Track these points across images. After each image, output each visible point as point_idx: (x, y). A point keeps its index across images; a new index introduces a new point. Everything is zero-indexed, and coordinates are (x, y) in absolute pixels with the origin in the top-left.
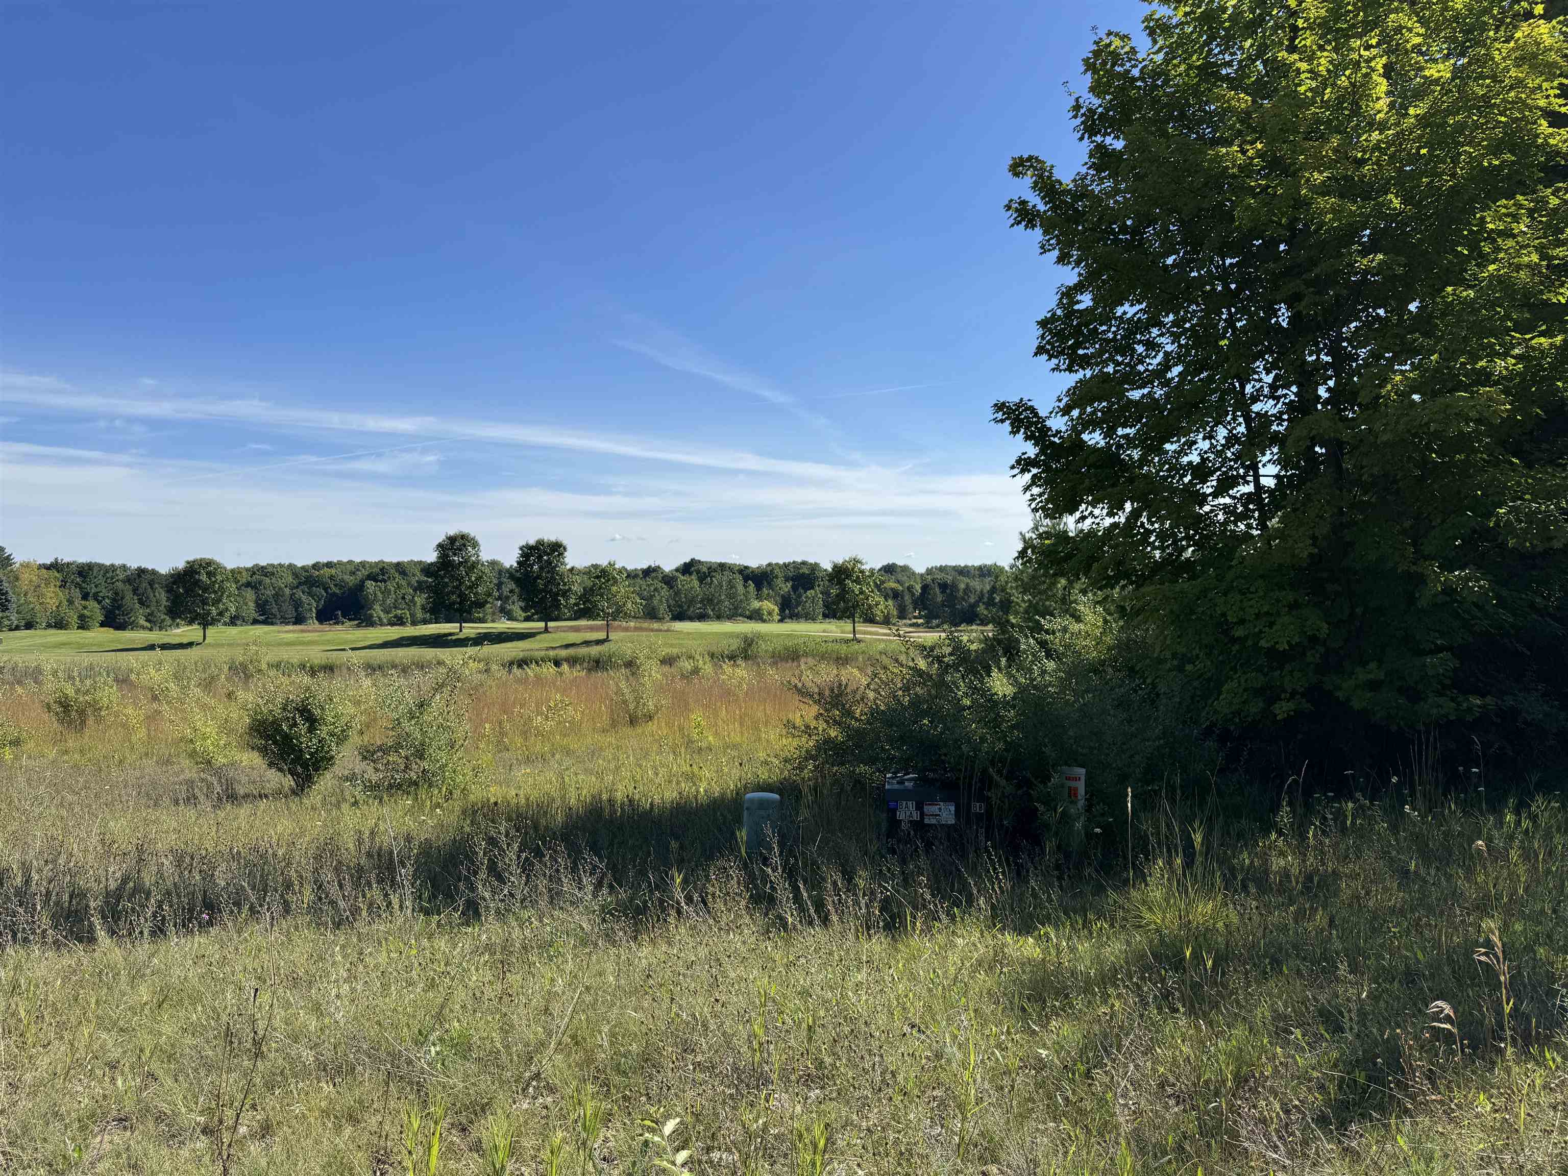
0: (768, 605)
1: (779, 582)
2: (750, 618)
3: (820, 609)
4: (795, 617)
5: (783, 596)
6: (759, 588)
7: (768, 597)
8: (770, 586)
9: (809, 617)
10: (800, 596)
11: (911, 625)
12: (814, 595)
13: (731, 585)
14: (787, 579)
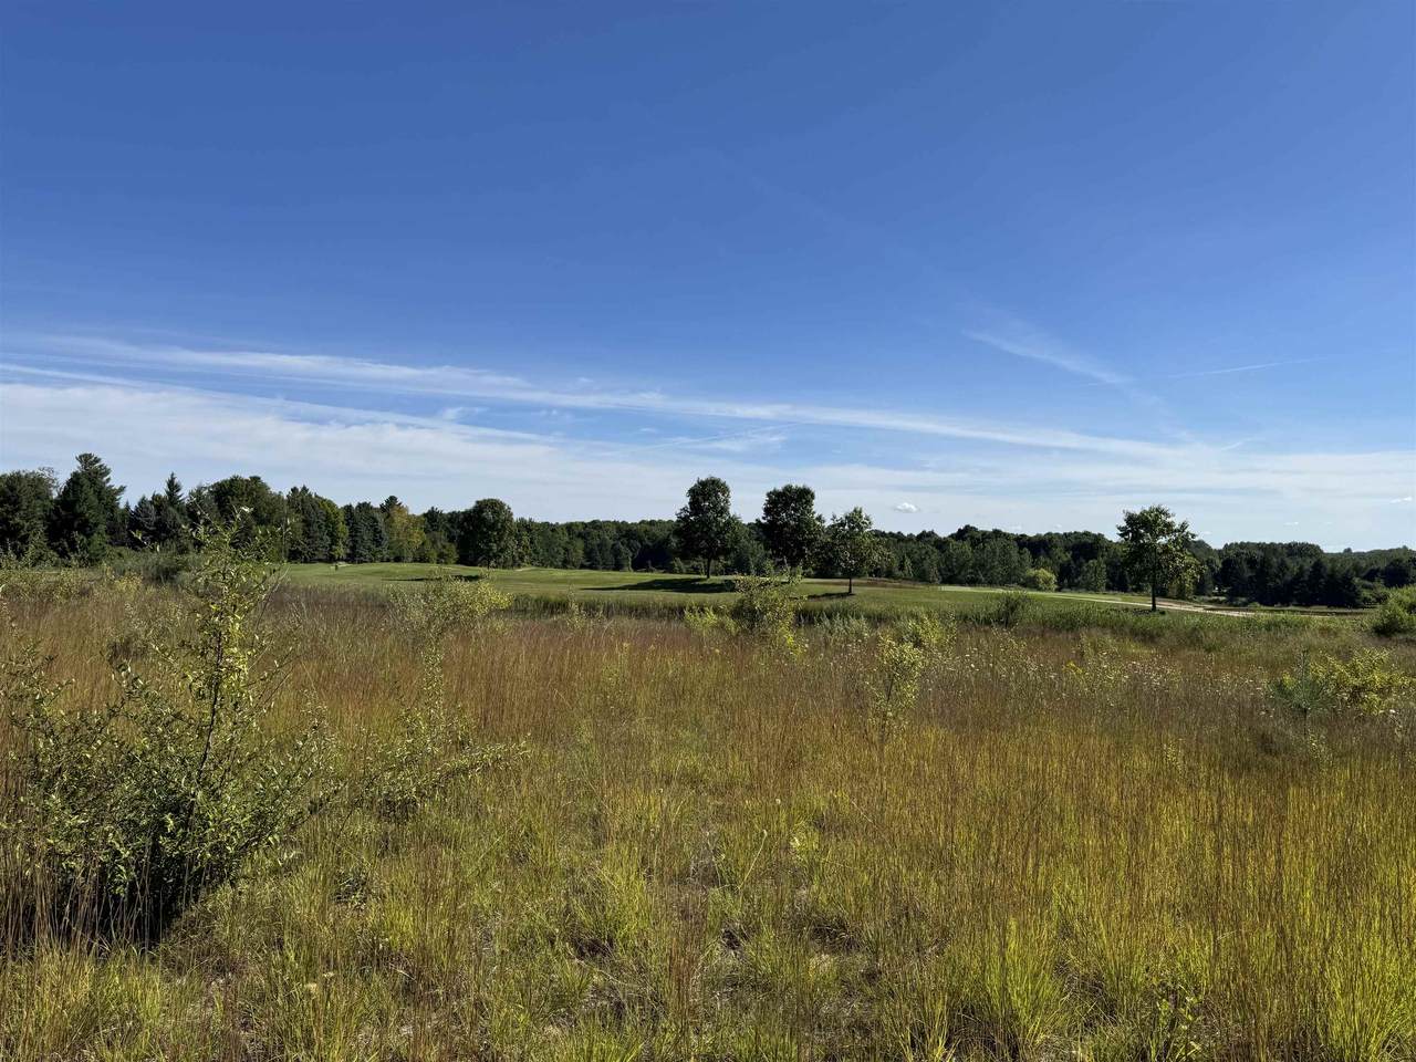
0: (1045, 573)
1: (1058, 552)
2: (1024, 585)
3: (1103, 580)
4: (1073, 586)
5: (1061, 566)
6: (1035, 554)
7: (1045, 566)
8: (1048, 554)
9: (1091, 587)
10: (1080, 566)
11: (1211, 602)
12: (1098, 564)
13: (1005, 551)
14: (1067, 549)
